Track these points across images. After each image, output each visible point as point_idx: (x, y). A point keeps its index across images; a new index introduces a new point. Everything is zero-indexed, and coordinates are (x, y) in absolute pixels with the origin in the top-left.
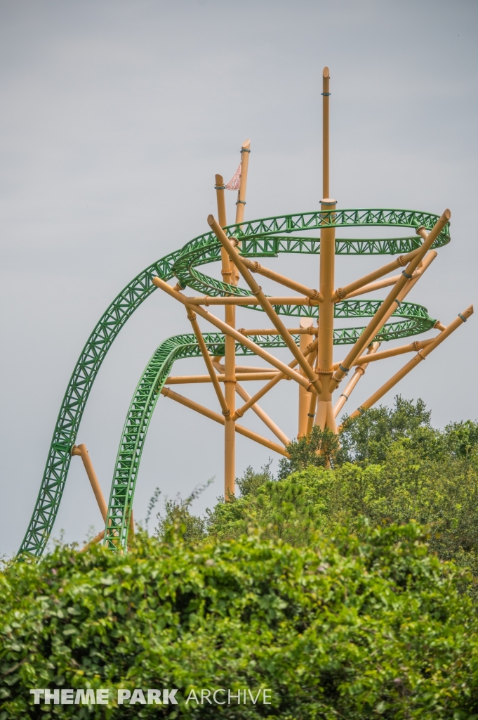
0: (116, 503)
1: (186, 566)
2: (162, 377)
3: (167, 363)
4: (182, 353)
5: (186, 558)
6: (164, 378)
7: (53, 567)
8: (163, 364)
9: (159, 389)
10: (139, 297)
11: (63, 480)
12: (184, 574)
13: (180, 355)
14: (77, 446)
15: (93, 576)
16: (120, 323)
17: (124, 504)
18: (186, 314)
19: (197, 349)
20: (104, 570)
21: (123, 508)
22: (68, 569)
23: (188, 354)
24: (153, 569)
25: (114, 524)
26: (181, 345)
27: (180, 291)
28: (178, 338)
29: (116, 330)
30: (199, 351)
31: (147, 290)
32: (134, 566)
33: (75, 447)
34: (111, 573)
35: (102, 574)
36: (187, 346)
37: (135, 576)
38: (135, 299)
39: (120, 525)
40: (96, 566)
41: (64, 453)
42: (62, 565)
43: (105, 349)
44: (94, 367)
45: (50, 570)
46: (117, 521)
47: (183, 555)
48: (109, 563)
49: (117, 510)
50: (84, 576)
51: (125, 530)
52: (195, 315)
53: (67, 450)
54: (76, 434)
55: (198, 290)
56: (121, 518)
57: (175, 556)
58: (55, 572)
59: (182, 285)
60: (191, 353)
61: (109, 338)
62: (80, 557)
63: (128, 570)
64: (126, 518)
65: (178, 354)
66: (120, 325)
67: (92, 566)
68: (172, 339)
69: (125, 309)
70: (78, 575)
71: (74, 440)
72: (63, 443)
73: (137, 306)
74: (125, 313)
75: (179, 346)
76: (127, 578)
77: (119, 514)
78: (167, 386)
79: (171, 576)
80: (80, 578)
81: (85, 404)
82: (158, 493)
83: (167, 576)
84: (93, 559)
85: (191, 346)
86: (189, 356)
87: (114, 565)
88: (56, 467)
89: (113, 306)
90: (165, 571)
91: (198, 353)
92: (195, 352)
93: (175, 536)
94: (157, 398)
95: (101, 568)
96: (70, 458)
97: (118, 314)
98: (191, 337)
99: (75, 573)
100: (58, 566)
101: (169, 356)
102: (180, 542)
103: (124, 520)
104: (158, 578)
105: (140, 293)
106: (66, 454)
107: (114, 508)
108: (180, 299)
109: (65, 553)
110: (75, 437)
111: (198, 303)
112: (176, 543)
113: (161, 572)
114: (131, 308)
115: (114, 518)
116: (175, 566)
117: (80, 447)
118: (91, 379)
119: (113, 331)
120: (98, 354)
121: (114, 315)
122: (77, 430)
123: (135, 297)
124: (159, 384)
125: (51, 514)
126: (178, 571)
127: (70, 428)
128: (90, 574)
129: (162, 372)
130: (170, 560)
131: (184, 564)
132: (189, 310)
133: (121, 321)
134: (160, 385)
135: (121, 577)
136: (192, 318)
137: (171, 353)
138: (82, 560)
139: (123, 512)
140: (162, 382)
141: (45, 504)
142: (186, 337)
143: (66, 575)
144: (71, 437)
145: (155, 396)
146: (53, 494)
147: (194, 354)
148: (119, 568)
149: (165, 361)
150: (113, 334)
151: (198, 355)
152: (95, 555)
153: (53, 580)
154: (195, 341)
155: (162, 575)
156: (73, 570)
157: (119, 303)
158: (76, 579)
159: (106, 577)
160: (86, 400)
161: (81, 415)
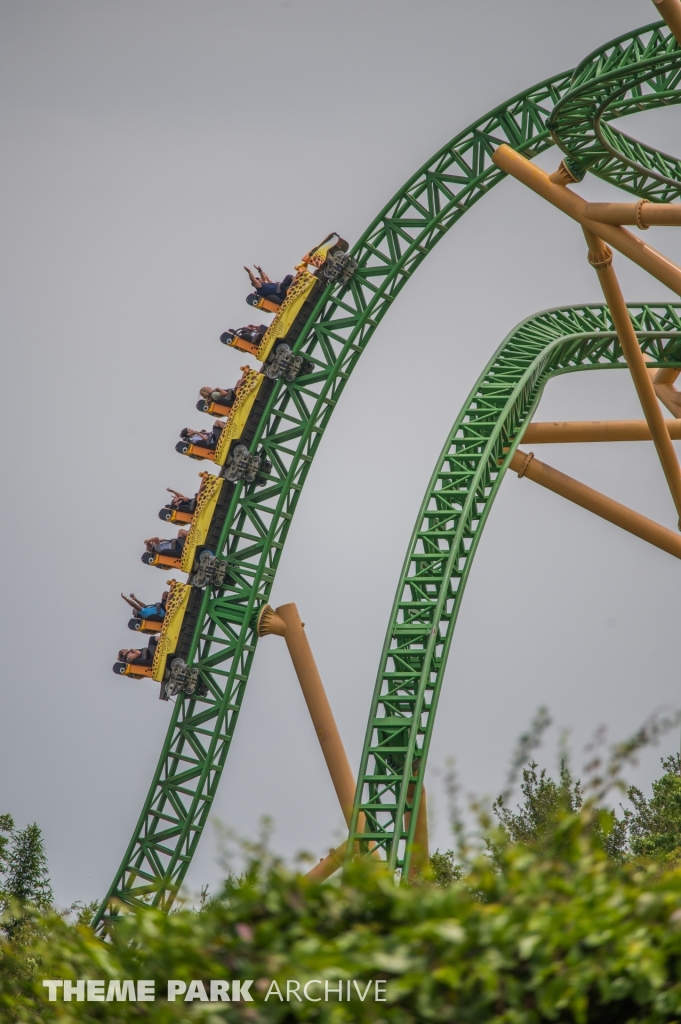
0: (381, 770)
1: (613, 925)
2: (515, 421)
3: (527, 384)
4: (570, 357)
5: (615, 902)
6: (519, 425)
7: (241, 920)
8: (518, 387)
9: (504, 457)
10: (455, 201)
11: (233, 702)
12: (610, 949)
13: (565, 364)
14: (274, 608)
15: (354, 949)
16: (399, 270)
17: (401, 773)
18: (584, 249)
19: (611, 348)
20: (384, 933)
21: (398, 783)
22: (284, 927)
23: (586, 361)
24: (524, 933)
25: (372, 825)
26: (569, 336)
27: (569, 186)
28: (560, 317)
29: (387, 291)
30: (618, 352)
31: (478, 183)
32: (471, 923)
33: (268, 610)
34: (405, 940)
35: (379, 942)
36: (585, 339)
37: (473, 950)
38: (442, 206)
39: (390, 829)
40: (362, 919)
41: (237, 629)
42: (266, 915)
43: (356, 342)
44: (325, 391)
45: (230, 927)
46: (383, 818)
47: (608, 895)
48: (399, 913)
49: (381, 788)
50: (327, 948)
51: (402, 843)
52: (608, 254)
53: (246, 619)
54: (272, 575)
55: (619, 184)
56: (393, 812)
57: (585, 898)
58: (245, 934)
59: (575, 169)
60: (594, 360)
61: (369, 313)
62: (317, 894)
63: (453, 932)
64: (408, 810)
65: (560, 360)
66: (400, 277)
67: (349, 920)
68: (544, 319)
69: (414, 232)
70: (311, 945)
71: (267, 592)
72: (235, 601)
73: (450, 225)
74: (415, 245)
75: (563, 338)
76: (451, 954)
77: (388, 799)
78: (526, 449)
79: (574, 955)
80: (318, 954)
81: (297, 493)
82: (542, 723)
83: (562, 953)
84: (354, 899)
85: (595, 339)
86: (588, 368)
87: (412, 918)
88: (216, 667)
89: (381, 225)
90: (557, 938)
91: (614, 359)
92: (608, 355)
93: (583, 844)
94: (499, 479)
95: (376, 926)
96: (254, 643)
97: (395, 247)
98: (596, 313)
99: (302, 938)
100: (255, 918)
101: (534, 365)
102: (595, 862)
103: (402, 817)
104: (536, 958)
105: (456, 189)
106: (243, 632)
107: (373, 783)
108: (568, 207)
109: (275, 882)
110: (269, 585)
111: (617, 220)
112: (585, 862)
113: (544, 942)
114: (431, 230)
115: (373, 811)
116: (585, 923)
117: (285, 611)
118: (318, 424)
119: (380, 293)
120: (337, 354)
121: (384, 248)
122: (274, 564)
123: (444, 201)
124: (505, 441)
125: (198, 796)
126: (594, 939)
127: (255, 560)
128: (344, 942)
129: (514, 408)
130: (572, 909)
131: (610, 919)
132: (592, 237)
133: (402, 264)
134: (509, 445)
135: (434, 951)
136: (601, 263)
137: (539, 358)
138: (324, 904)
139: (397, 793)
140: (514, 436)
141: (183, 767)
142: (581, 313)
143: (278, 944)
144: (257, 583)
145: (493, 476)
146: (205, 741)
147: (603, 360)
148: (426, 927)
149: (524, 378)
150: (381, 300)
151: (614, 364)
152: (360, 890)
153: (241, 955)
154: (608, 324)
155: (549, 950)
156: (297, 930)
157: (398, 215)
158: (305, 955)
159: (389, 950)
160: (302, 481)
161: (287, 522)
